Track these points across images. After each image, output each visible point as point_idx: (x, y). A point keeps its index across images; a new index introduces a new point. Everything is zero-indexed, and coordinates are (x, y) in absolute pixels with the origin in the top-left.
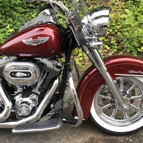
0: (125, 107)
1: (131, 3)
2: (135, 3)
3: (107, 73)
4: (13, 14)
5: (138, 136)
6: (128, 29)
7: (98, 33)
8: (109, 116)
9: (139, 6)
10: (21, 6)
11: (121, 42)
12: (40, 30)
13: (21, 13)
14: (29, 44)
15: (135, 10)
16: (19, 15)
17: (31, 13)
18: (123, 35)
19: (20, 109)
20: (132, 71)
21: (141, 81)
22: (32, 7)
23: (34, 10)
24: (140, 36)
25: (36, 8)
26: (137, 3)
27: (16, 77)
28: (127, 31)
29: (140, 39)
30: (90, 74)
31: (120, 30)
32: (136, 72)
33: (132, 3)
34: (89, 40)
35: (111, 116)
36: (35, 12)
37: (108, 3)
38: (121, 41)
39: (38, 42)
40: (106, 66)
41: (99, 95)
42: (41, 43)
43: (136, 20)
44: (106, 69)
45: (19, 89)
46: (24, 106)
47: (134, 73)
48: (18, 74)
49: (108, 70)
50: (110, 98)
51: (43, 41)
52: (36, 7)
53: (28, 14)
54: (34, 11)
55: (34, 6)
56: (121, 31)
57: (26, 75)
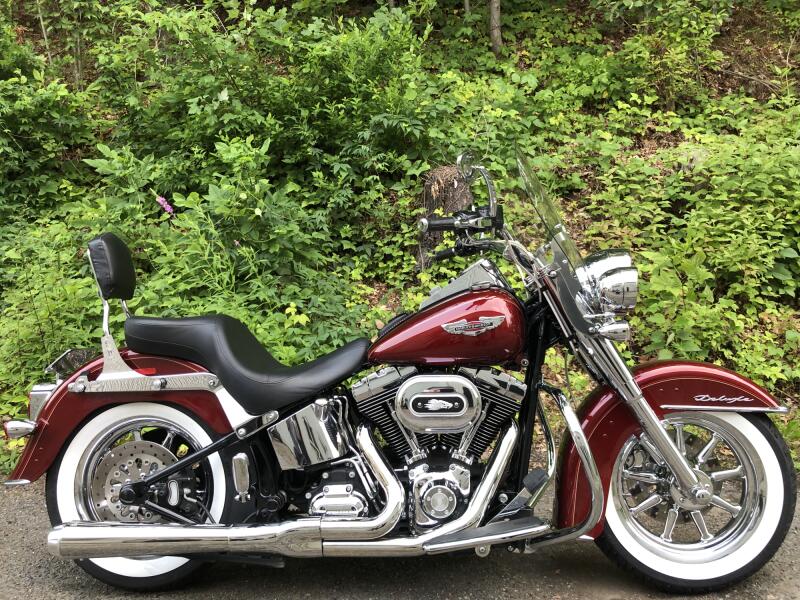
0: (699, 492)
1: (658, 230)
2: (670, 232)
3: (643, 401)
4: (301, 272)
5: (750, 594)
6: (664, 304)
7: (615, 303)
8: (659, 536)
9: (686, 239)
10: (318, 248)
11: (644, 349)
12: (475, 303)
13: (320, 268)
14: (459, 332)
15: (675, 251)
16: (315, 273)
17: (346, 268)
18: (649, 325)
19: (429, 499)
20: (704, 396)
21: (730, 422)
22: (349, 251)
23: (355, 258)
24: (703, 326)
25: (363, 252)
26: (676, 231)
27: (427, 410)
28: (661, 311)
29: (705, 335)
30: (593, 413)
31: (637, 311)
32: (714, 399)
33: (662, 231)
34: (595, 320)
35: (662, 536)
36: (357, 263)
37: (587, 233)
38: (643, 346)
39: (479, 328)
40: (641, 385)
41: (623, 473)
42: (487, 330)
43: (684, 278)
44: (638, 392)
45: (416, 453)
46: (440, 491)
47: (710, 401)
48: (433, 405)
49: (645, 394)
50: (655, 478)
51: (491, 324)
52: (361, 248)
53: (339, 269)
54: (355, 262)
55: (354, 248)
56: (640, 315)
57: (450, 405)
